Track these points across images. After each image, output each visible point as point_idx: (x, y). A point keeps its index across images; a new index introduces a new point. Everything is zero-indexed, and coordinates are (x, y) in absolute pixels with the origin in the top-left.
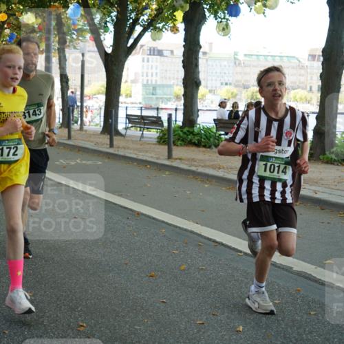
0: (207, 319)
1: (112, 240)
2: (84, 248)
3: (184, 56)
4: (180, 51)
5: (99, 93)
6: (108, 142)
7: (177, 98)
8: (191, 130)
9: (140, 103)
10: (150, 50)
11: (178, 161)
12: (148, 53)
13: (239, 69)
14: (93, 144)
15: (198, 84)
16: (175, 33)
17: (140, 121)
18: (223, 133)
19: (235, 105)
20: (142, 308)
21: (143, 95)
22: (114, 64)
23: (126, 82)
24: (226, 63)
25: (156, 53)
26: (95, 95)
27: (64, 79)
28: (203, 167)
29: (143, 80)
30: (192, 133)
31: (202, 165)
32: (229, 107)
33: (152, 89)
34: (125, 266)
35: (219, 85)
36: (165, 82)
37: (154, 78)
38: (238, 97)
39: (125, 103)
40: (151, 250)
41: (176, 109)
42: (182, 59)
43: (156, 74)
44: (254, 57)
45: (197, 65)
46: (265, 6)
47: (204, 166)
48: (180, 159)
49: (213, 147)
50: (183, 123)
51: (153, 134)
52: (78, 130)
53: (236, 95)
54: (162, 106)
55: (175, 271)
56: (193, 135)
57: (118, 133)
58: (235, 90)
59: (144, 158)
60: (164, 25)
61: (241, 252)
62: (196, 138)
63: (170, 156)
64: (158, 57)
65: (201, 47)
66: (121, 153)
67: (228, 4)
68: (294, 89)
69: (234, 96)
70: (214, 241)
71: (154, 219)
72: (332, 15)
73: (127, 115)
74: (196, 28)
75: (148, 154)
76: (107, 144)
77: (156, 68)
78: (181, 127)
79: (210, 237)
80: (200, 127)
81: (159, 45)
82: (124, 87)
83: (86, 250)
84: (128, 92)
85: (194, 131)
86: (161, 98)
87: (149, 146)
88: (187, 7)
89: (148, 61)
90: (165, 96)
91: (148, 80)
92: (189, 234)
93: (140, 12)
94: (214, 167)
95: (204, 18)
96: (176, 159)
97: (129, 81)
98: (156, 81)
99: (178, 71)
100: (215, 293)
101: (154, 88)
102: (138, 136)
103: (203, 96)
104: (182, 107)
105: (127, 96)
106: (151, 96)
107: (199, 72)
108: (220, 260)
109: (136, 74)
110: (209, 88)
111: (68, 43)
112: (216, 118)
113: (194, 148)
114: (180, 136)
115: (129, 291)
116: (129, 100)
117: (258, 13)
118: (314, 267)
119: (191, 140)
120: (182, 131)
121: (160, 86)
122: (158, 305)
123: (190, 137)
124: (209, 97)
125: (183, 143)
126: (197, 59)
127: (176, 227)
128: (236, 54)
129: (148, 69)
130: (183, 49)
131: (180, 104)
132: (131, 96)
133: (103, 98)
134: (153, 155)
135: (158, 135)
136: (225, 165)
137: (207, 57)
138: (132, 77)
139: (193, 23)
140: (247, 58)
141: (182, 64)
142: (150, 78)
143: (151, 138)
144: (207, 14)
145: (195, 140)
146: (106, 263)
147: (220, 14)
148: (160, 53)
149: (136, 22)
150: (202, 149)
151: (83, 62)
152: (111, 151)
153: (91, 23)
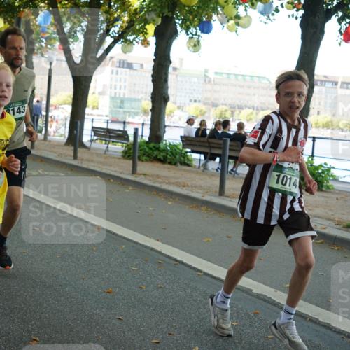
0: (162, 338)
1: (70, 253)
2: (41, 261)
3: (153, 70)
4: (149, 65)
5: (65, 104)
6: (72, 154)
7: (145, 112)
8: (157, 146)
9: (107, 116)
10: (120, 62)
11: (142, 176)
12: (118, 65)
13: (209, 87)
14: (56, 155)
15: (166, 99)
16: (146, 47)
17: (106, 134)
18: (189, 150)
19: (203, 123)
20: (98, 324)
21: (110, 107)
23: (94, 93)
24: (196, 80)
25: (125, 66)
26: (61, 105)
28: (167, 183)
29: (111, 92)
30: (158, 149)
31: (167, 181)
32: (196, 125)
33: (119, 102)
34: (82, 280)
35: (188, 101)
36: (133, 96)
37: (122, 91)
38: (207, 115)
39: (91, 115)
40: (110, 265)
41: (143, 124)
42: (152, 73)
43: (125, 87)
44: (225, 76)
45: (166, 81)
46: (238, 24)
47: (169, 183)
48: (145, 175)
49: (179, 164)
50: (149, 138)
51: (118, 147)
52: (41, 140)
53: (205, 112)
54: (128, 119)
55: (133, 288)
56: (159, 151)
57: (82, 145)
58: (204, 108)
59: (108, 172)
60: (134, 38)
61: (201, 271)
62: (162, 154)
63: (134, 171)
64: (128, 70)
65: (171, 62)
66: (85, 165)
67: (200, 20)
68: (263, 110)
69: (203, 114)
70: (175, 260)
71: (114, 234)
72: (304, 38)
73: (93, 127)
74: (167, 43)
75: (112, 168)
76: (71, 156)
77: (125, 81)
78: (147, 142)
79: (171, 255)
80: (166, 144)
81: (129, 57)
82: (91, 99)
83: (43, 263)
84: (95, 104)
85: (159, 147)
86: (129, 112)
87: (113, 160)
88: (159, 21)
89: (117, 74)
90: (133, 110)
91: (116, 94)
92: (149, 251)
93: (111, 23)
94: (178, 184)
95: (175, 33)
96: (141, 174)
97: (97, 93)
98: (124, 94)
99: (147, 86)
100: (172, 312)
101: (122, 102)
102: (103, 150)
103: (171, 112)
104: (149, 122)
105: (93, 107)
106: (118, 109)
107: (168, 88)
108: (179, 279)
109: (104, 86)
110: (178, 105)
111: (36, 51)
112: (183, 135)
113: (159, 164)
114: (145, 151)
115: (85, 307)
116: (95, 112)
117: (231, 31)
118: (274, 290)
119: (157, 156)
120: (147, 146)
121: (131, 100)
122: (114, 321)
123: (155, 153)
124: (177, 113)
125: (148, 159)
126: (166, 74)
127: (137, 243)
128: (206, 71)
129: (116, 81)
130: (153, 63)
131: (148, 119)
132: (97, 108)
133: (69, 109)
134: (116, 169)
135: (123, 149)
136: (189, 183)
137: (176, 73)
138: (99, 89)
139: (165, 37)
140: (218, 76)
141: (151, 79)
142: (118, 91)
143: (116, 152)
144: (179, 29)
145: (161, 156)
146: (63, 277)
147: (192, 30)
148: (130, 66)
150: (167, 166)
151: (50, 71)
152: (75, 163)
153: (60, 31)
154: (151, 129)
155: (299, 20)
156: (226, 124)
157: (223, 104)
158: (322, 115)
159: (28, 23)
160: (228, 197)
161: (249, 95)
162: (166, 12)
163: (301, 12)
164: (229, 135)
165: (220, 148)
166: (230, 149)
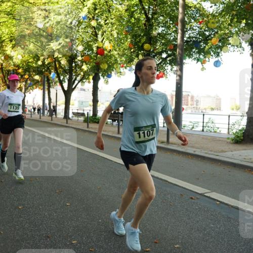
4: (91, 90)
5: (62, 104)
7: (91, 106)
9: (77, 108)
10: (81, 89)
11: (91, 129)
14: (60, 123)
15: (97, 101)
16: (89, 83)
17: (77, 114)
21: (78, 105)
22: (67, 94)
23: (72, 100)
24: (107, 94)
27: (50, 99)
29: (78, 99)
30: (96, 119)
33: (81, 103)
35: (105, 101)
36: (86, 100)
43: (83, 97)
45: (97, 95)
46: (121, 75)
50: (93, 115)
51: (82, 119)
52: (55, 118)
54: (85, 109)
57: (69, 119)
60: (85, 81)
63: (88, 127)
64: (83, 92)
65: (98, 88)
66: (71, 126)
67: (108, 74)
70: (104, 158)
73: (73, 112)
74: (97, 82)
75: (80, 126)
76: (65, 123)
77: (83, 95)
78: (92, 117)
80: (98, 117)
81: (84, 87)
82: (72, 102)
86: (85, 106)
87: (80, 123)
88: (94, 75)
89: (80, 93)
91: (80, 100)
93: (77, 76)
95: (100, 78)
98: (83, 100)
102: (76, 120)
105: (72, 105)
106: (81, 105)
107: (98, 97)
110: (102, 103)
111: (51, 86)
113: (97, 124)
114: (91, 120)
116: (73, 106)
117: (118, 76)
119: (95, 121)
121: (85, 102)
124: (102, 105)
125: (92, 122)
126: (97, 93)
128: (111, 91)
129: (80, 95)
131: (91, 108)
134: (82, 126)
135: (84, 119)
136: (107, 130)
137: (101, 92)
138: (75, 98)
139: (96, 80)
141: (92, 92)
144: (101, 77)
145: (97, 121)
147: (105, 77)
148: (84, 90)
149: (76, 79)
151: (57, 93)
152: (67, 125)
153: (59, 79)
154: (93, 112)
159: (48, 77)
162: (96, 71)
164: (120, 113)
165: (116, 117)
166: (121, 118)
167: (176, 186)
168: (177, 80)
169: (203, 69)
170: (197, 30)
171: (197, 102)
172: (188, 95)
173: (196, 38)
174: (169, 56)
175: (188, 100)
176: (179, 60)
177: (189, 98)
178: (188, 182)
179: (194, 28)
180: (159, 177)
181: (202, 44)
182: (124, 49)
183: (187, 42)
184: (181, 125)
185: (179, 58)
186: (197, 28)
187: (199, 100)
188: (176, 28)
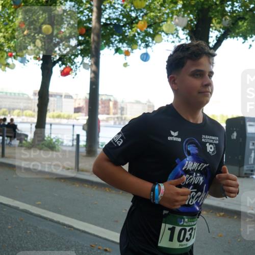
155: (40, 66)
156: (5, 120)
157: (4, 108)
158: (55, 112)
160: (6, 157)
161: (17, 102)
163: (41, 62)
166: (7, 132)
167: (84, 234)
168: (91, 78)
169: (125, 65)
170: (120, 10)
171: (122, 109)
172: (110, 100)
173: (117, 19)
174: (80, 43)
175: (109, 107)
176: (93, 50)
177: (111, 104)
178: (103, 227)
179: (116, 6)
180: (61, 221)
181: (127, 28)
182: (14, 30)
183: (106, 24)
184: (98, 142)
185: (93, 46)
186: (119, 6)
187: (125, 107)
188: (90, 4)
